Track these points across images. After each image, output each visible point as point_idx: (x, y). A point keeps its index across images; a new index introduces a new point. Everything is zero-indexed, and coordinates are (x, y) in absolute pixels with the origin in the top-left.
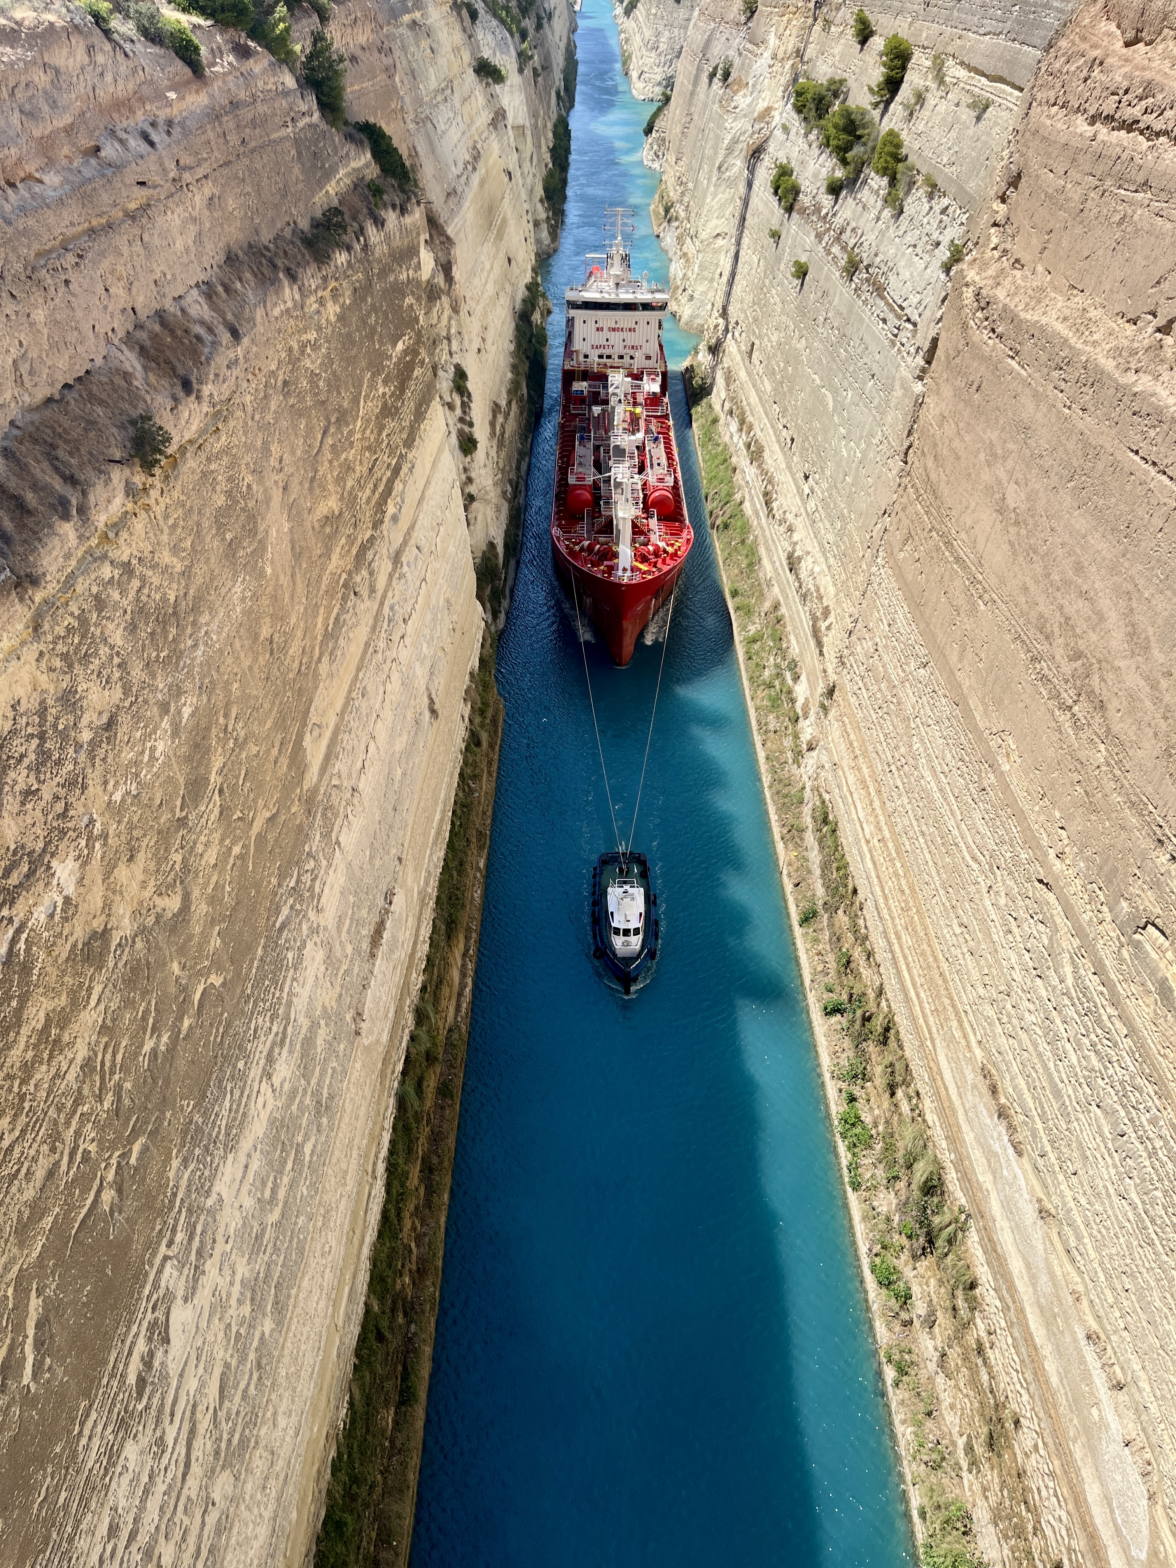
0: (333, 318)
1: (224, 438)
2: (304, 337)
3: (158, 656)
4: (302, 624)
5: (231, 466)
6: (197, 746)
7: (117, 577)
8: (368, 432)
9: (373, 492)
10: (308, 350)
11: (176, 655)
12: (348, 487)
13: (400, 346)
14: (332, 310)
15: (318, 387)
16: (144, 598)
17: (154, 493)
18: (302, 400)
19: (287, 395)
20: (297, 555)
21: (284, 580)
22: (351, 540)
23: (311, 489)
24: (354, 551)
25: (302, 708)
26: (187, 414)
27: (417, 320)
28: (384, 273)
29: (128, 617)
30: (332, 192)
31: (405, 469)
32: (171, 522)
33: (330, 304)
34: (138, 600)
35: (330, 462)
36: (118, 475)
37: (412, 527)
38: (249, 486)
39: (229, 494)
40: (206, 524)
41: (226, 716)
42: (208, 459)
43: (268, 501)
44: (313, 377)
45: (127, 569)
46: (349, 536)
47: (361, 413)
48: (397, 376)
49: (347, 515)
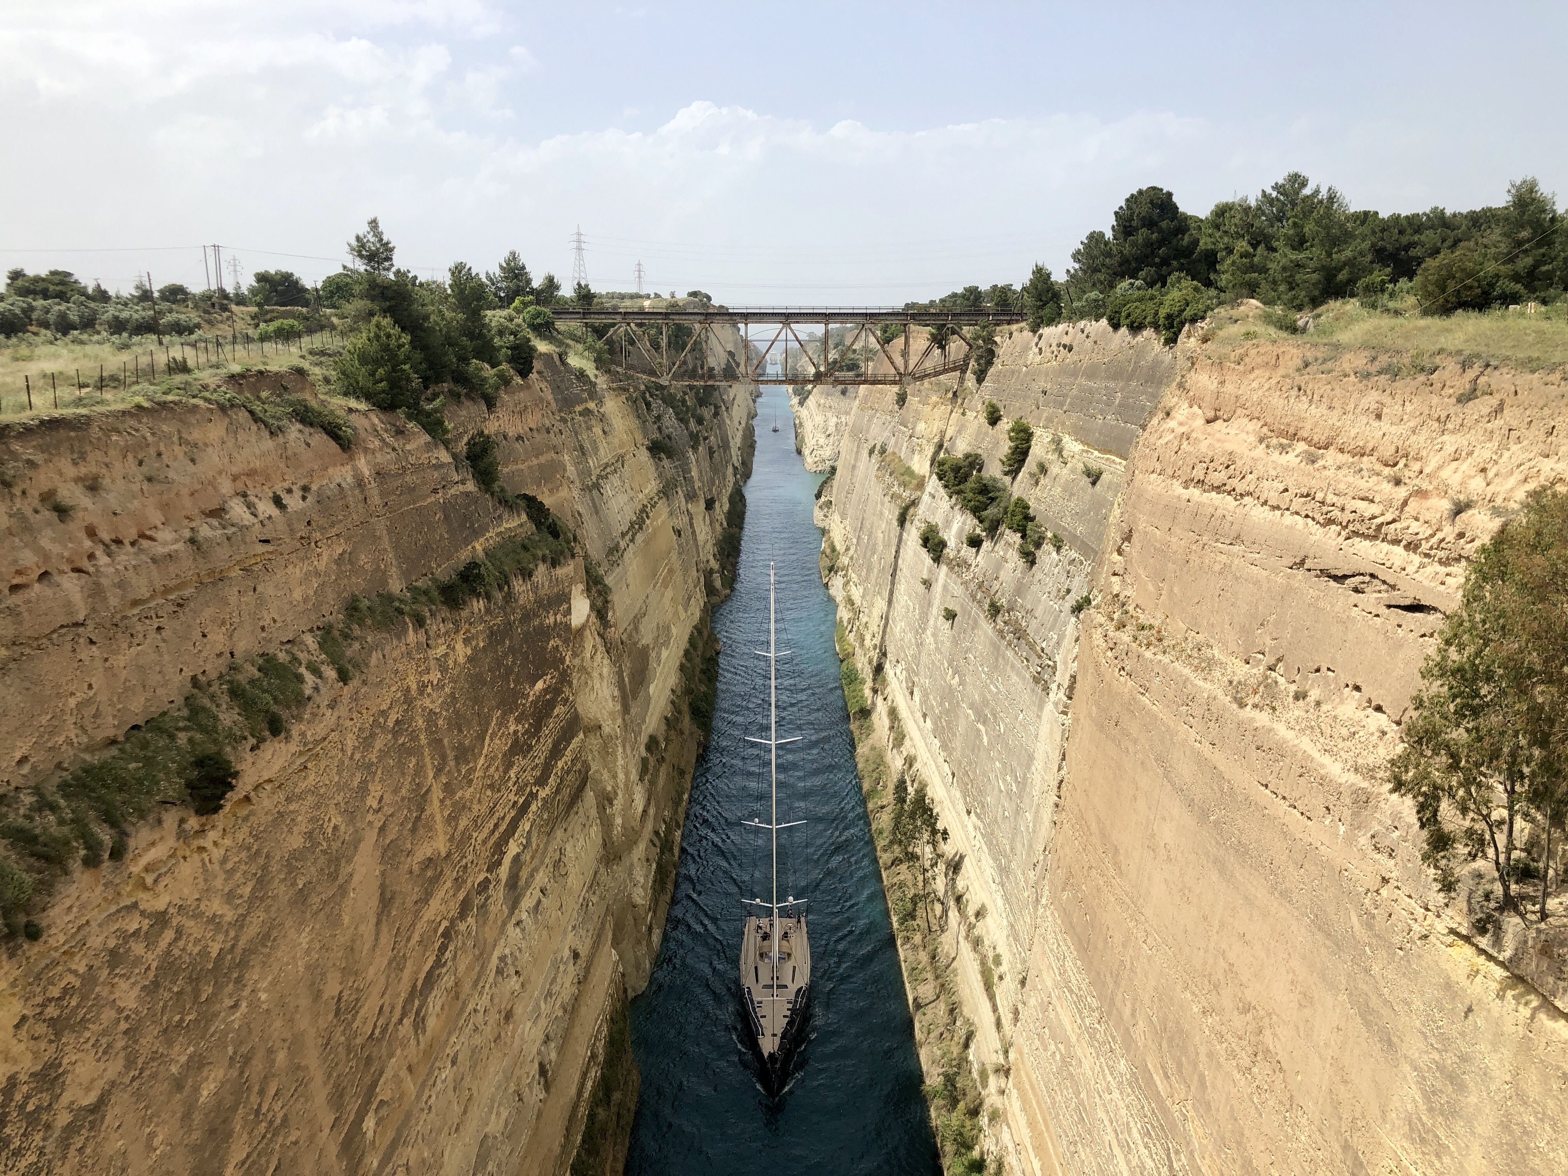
0: (461, 660)
1: (312, 778)
2: (425, 678)
3: (182, 1020)
4: (383, 980)
5: (318, 806)
6: (212, 1132)
7: (145, 928)
8: (492, 770)
9: (493, 832)
10: (429, 690)
11: (206, 1019)
12: (461, 827)
13: (540, 685)
14: (462, 651)
15: (436, 725)
16: (176, 952)
17: (212, 835)
18: (414, 738)
19: (396, 734)
20: (386, 900)
21: (367, 929)
22: (459, 882)
23: (414, 830)
24: (461, 896)
25: (368, 1080)
26: (271, 752)
27: (563, 660)
28: (526, 617)
29: (151, 974)
30: (478, 547)
32: (229, 866)
33: (459, 646)
34: (168, 953)
35: (442, 801)
36: (170, 818)
38: (335, 828)
39: (309, 835)
40: (274, 867)
41: (262, 1092)
42: (288, 800)
43: (357, 842)
44: (431, 717)
45: (161, 919)
46: (456, 879)
47: (485, 751)
48: (533, 715)
49: (456, 856)
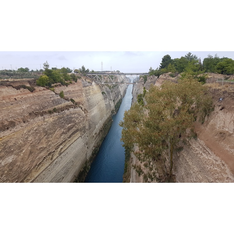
1: (16, 136)
4: (29, 163)
8: (57, 136)
9: (57, 144)
10: (44, 125)
12: (49, 144)
13: (70, 125)
14: (51, 120)
15: (45, 130)
18: (40, 131)
19: (36, 131)
20: (31, 153)
21: (26, 157)
23: (38, 144)
24: (49, 153)
25: (25, 176)
26: (7, 132)
28: (68, 115)
31: (66, 141)
35: (45, 140)
37: (66, 150)
38: (21, 143)
39: (15, 143)
40: (6, 147)
42: (10, 138)
43: (25, 145)
46: (48, 151)
47: (56, 133)
48: (68, 129)
49: (48, 147)
